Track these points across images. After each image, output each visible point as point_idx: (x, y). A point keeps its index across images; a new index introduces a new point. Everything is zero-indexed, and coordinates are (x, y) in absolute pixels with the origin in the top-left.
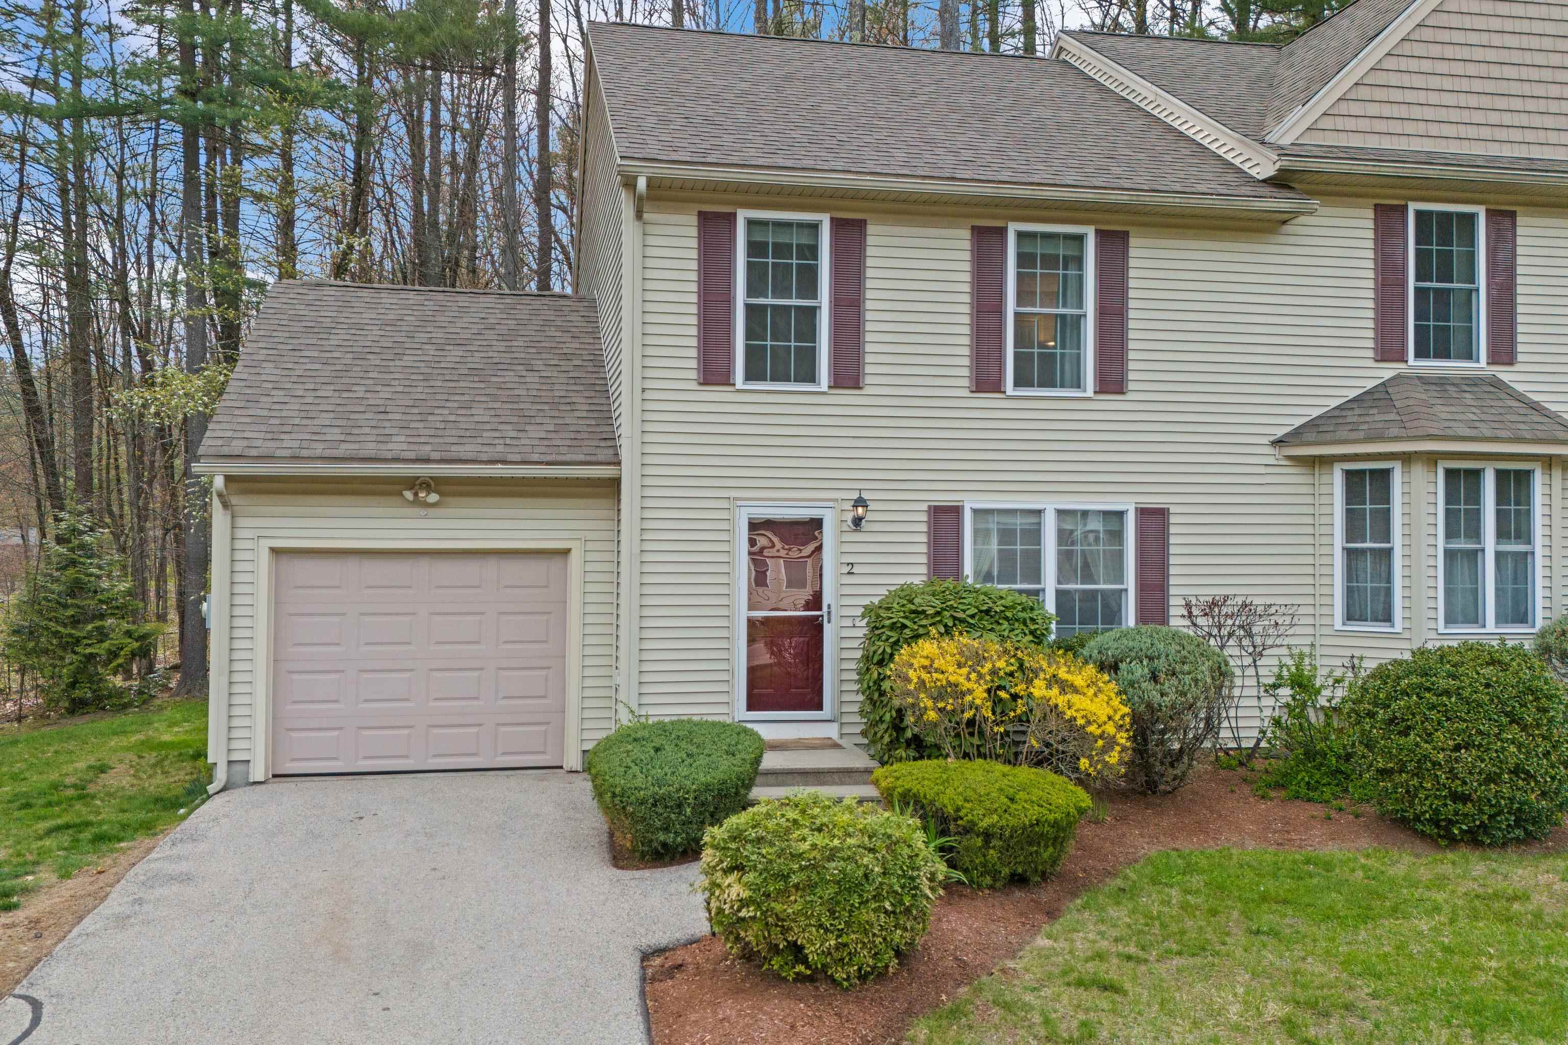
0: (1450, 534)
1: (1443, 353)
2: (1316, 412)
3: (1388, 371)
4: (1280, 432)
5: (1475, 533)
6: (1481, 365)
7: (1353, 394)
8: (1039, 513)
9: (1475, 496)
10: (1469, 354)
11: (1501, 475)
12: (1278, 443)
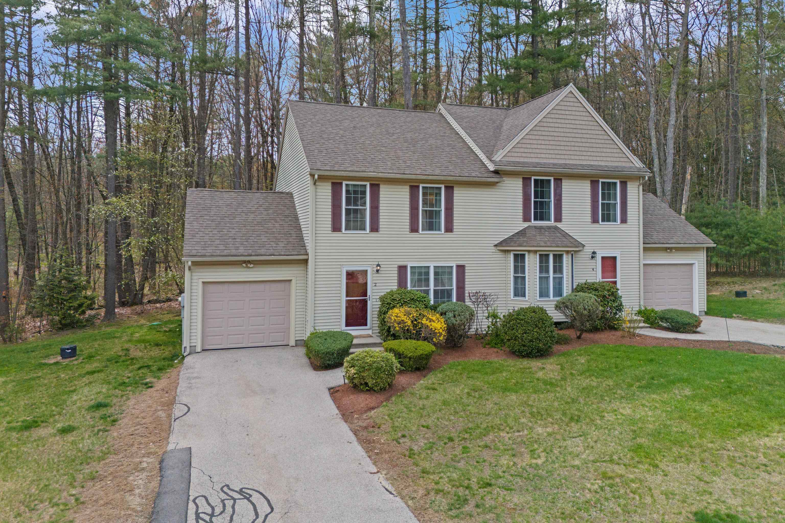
0: (541, 272)
1: (542, 219)
2: (506, 237)
3: (526, 225)
4: (496, 242)
5: (547, 271)
6: (552, 223)
7: (516, 231)
8: (428, 267)
9: (547, 261)
10: (549, 220)
11: (554, 255)
12: (496, 246)
